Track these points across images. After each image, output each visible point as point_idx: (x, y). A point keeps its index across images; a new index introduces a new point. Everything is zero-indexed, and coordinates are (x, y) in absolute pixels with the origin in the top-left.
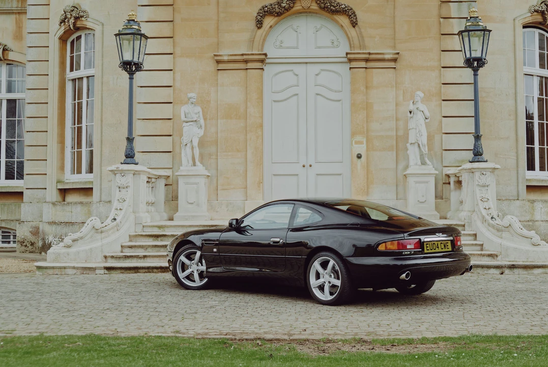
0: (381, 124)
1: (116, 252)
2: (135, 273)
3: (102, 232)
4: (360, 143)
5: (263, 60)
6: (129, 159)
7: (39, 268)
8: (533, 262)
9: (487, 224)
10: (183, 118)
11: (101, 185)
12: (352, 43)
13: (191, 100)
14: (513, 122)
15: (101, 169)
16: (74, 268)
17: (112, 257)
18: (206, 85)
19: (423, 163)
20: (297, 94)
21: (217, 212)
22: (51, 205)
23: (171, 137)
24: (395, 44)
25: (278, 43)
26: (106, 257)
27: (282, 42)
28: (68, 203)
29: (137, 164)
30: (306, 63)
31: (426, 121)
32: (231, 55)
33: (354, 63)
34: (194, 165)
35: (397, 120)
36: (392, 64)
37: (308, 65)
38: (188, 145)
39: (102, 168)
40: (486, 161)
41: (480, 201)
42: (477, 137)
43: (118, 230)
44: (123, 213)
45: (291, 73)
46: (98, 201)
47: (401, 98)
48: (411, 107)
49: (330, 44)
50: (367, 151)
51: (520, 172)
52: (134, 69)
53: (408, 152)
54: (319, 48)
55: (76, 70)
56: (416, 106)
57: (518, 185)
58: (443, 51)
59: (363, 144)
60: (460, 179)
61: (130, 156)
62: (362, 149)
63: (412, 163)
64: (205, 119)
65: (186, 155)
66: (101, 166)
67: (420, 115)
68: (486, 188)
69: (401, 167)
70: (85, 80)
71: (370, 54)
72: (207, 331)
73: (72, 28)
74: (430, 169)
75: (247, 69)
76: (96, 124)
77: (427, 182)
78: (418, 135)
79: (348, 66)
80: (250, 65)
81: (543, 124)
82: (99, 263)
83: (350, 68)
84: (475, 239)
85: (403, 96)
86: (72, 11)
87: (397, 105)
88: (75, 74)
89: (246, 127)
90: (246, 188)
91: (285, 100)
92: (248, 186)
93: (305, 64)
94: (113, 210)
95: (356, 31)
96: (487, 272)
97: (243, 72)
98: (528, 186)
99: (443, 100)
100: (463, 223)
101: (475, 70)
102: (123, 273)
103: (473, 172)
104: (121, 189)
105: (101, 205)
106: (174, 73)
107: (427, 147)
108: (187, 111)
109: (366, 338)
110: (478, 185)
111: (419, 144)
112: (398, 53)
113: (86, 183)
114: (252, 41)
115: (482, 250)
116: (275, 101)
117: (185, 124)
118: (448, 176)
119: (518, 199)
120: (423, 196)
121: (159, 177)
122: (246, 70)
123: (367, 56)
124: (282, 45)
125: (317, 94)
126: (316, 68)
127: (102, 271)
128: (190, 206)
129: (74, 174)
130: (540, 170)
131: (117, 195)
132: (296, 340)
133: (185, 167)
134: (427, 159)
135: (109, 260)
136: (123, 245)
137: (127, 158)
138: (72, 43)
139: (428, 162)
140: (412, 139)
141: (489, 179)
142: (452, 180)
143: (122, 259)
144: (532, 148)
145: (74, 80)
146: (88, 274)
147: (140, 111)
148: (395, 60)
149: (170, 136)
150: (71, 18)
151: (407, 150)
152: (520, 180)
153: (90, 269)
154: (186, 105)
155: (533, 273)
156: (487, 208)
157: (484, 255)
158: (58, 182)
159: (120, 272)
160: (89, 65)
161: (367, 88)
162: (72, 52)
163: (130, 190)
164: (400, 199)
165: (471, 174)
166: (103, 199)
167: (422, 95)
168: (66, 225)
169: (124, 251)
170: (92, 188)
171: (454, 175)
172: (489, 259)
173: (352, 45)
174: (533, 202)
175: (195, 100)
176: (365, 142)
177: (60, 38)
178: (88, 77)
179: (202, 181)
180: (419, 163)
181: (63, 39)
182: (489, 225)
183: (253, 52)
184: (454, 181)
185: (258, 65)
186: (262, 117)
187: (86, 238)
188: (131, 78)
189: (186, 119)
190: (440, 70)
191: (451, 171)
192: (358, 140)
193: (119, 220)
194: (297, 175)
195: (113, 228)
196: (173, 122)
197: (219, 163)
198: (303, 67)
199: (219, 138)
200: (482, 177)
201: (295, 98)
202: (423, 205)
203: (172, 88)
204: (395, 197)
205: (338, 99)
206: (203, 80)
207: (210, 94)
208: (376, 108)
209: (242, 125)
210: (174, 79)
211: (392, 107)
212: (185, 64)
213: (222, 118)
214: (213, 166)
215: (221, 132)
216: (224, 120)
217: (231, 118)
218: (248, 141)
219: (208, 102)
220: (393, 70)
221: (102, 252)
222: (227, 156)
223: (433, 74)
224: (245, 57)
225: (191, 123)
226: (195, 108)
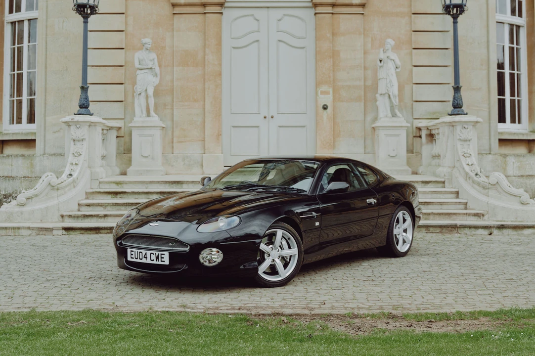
0: (348, 73)
1: (72, 211)
2: (97, 233)
3: (58, 189)
4: (327, 93)
5: (222, 3)
6: (84, 110)
8: (521, 222)
9: (471, 181)
10: (137, 65)
11: (45, 136)
13: (146, 46)
14: (485, 72)
15: (45, 119)
16: (29, 228)
17: (70, 216)
18: (161, 29)
19: (394, 115)
20: (257, 41)
21: (172, 166)
23: (123, 86)
26: (62, 216)
28: (8, 156)
29: (91, 115)
30: (268, 7)
31: (398, 70)
33: (321, 8)
34: (148, 115)
35: (365, 68)
36: (360, 10)
37: (270, 9)
38: (143, 94)
39: (47, 118)
40: (467, 114)
41: (462, 158)
42: (457, 89)
43: (74, 187)
44: (79, 168)
45: (251, 18)
46: (42, 153)
47: (370, 45)
48: (382, 56)
50: (333, 102)
51: (492, 125)
52: (89, 12)
53: (377, 103)
55: (16, 12)
56: (386, 55)
57: (490, 138)
59: (329, 94)
60: (433, 132)
61: (84, 106)
62: (327, 100)
63: (381, 114)
64: (160, 66)
65: (139, 104)
66: (45, 116)
67: (391, 65)
68: (468, 143)
69: (369, 118)
70: (26, 24)
72: (216, 305)
74: (401, 121)
75: (205, 13)
76: (39, 71)
77: (398, 135)
78: (389, 85)
79: (313, 11)
80: (209, 9)
81: (514, 74)
82: (55, 222)
83: (316, 14)
84: (457, 197)
85: (372, 44)
87: (365, 53)
88: (15, 16)
89: (204, 75)
90: (204, 140)
91: (245, 46)
92: (206, 139)
93: (267, 9)
94: (68, 165)
96: (475, 233)
97: (201, 17)
98: (500, 140)
99: (414, 49)
100: (443, 180)
101: (455, 17)
102: (83, 234)
103: (453, 126)
104: (76, 142)
105: (45, 158)
106: (126, 17)
107: (397, 98)
108: (141, 58)
109: (394, 312)
110: (460, 140)
111: (389, 96)
113: (28, 134)
115: (466, 208)
116: (234, 48)
117: (138, 72)
118: (419, 129)
119: (490, 153)
120: (394, 150)
121: (111, 128)
122: (204, 15)
123: (334, 1)
125: (279, 41)
126: (279, 13)
127: (61, 232)
128: (144, 160)
129: (13, 123)
130: (511, 123)
131: (73, 148)
132: (318, 315)
133: (140, 118)
134: (397, 111)
135: (66, 219)
136: (81, 202)
137: (80, 108)
139: (398, 113)
140: (382, 89)
141: (471, 133)
142: (424, 133)
143: (80, 219)
144: (503, 99)
145: (13, 23)
146: (45, 235)
147: (93, 58)
148: (363, 6)
149: (122, 84)
151: (376, 101)
152: (492, 134)
153: (46, 229)
154: (140, 52)
155: (523, 234)
156: (470, 164)
157: (469, 215)
159: (79, 233)
160: (30, 7)
161: (333, 34)
163: (85, 143)
164: (368, 153)
165: (451, 128)
166: (48, 151)
167: (393, 43)
168: (6, 179)
169: (81, 209)
170: (34, 140)
171: (426, 128)
172: (475, 218)
174: (505, 156)
175: (150, 46)
176: (331, 92)
178: (29, 20)
179: (158, 133)
180: (390, 115)
182: (473, 182)
184: (426, 135)
185: (217, 9)
186: (220, 65)
187: (41, 196)
188: (86, 23)
189: (140, 67)
190: (411, 17)
191: (422, 124)
192: (323, 90)
193: (75, 175)
194: (258, 127)
195: (69, 185)
196: (125, 69)
197: (174, 114)
198: (265, 11)
199: (175, 87)
200: (464, 131)
201: (256, 44)
202: (392, 160)
203: (124, 33)
204: (362, 151)
205: (302, 46)
206: (157, 24)
207: (165, 40)
208: (343, 56)
209: (200, 73)
210: (126, 23)
211: (360, 55)
212: (138, 7)
213: (179, 66)
214: (169, 116)
215: (177, 80)
216: (181, 68)
217: (188, 65)
218: (207, 90)
219: (163, 48)
220: (360, 15)
221: (58, 210)
222: (183, 106)
223: (403, 21)
224: (203, 1)
225: (147, 71)
226: (150, 54)
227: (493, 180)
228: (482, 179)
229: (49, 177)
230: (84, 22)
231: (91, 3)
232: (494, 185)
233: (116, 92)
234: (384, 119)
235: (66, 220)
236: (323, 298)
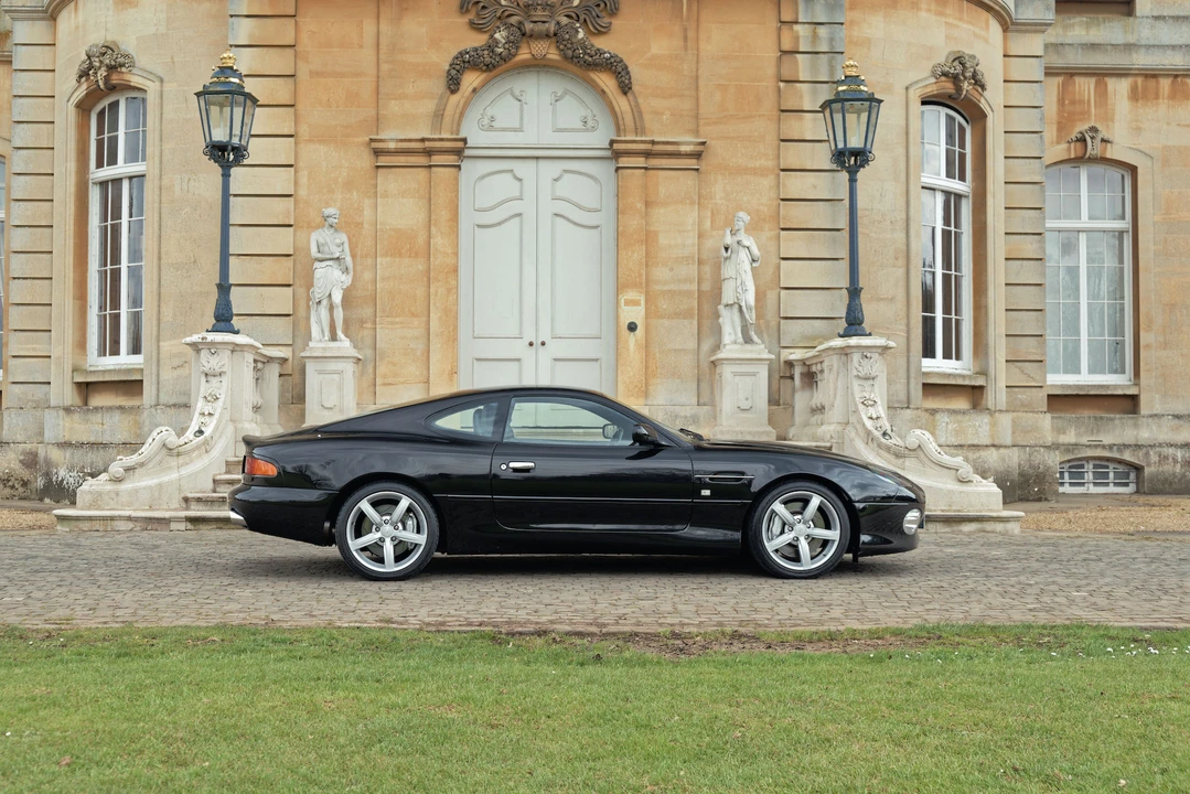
0: (671, 270)
1: (204, 492)
3: (178, 455)
4: (635, 303)
5: (459, 150)
6: (223, 324)
7: (62, 519)
8: (959, 511)
9: (875, 445)
11: (158, 375)
12: (621, 123)
13: (330, 220)
14: (901, 272)
15: (158, 346)
16: (129, 518)
17: (199, 500)
18: (355, 194)
19: (748, 340)
20: (520, 215)
22: (61, 413)
23: (291, 289)
24: (698, 126)
25: (486, 121)
26: (186, 500)
27: (492, 119)
28: (96, 408)
29: (237, 332)
30: (537, 158)
31: (755, 265)
32: (402, 141)
33: (626, 159)
34: (334, 338)
35: (700, 262)
36: (692, 163)
37: (541, 162)
38: (325, 302)
39: (161, 344)
40: (870, 334)
41: (861, 407)
42: (854, 292)
43: (207, 452)
44: (215, 421)
45: (509, 176)
46: (153, 403)
47: (708, 224)
48: (729, 240)
49: (579, 125)
50: (646, 318)
51: (912, 359)
52: (232, 157)
53: (721, 320)
54: (561, 130)
55: (109, 164)
56: (736, 238)
57: (908, 383)
58: (783, 141)
59: (640, 305)
60: (814, 369)
61: (223, 319)
62: (636, 314)
63: (727, 338)
64: (353, 256)
65: (318, 321)
66: (158, 341)
67: (743, 256)
68: (871, 382)
69: (706, 346)
71: (653, 142)
72: (440, 619)
73: (102, 86)
74: (760, 350)
75: (430, 166)
76: (148, 266)
77: (754, 374)
78: (739, 290)
79: (611, 166)
80: (437, 159)
81: (950, 275)
82: (175, 510)
83: (618, 169)
85: (712, 222)
86: (104, 54)
87: (700, 236)
88: (107, 172)
89: (429, 271)
90: (428, 382)
91: (499, 224)
92: (431, 380)
93: (535, 161)
94: (196, 415)
95: (629, 100)
97: (422, 173)
98: (925, 385)
99: (783, 229)
101: (853, 173)
102: (220, 528)
103: (846, 354)
104: (210, 378)
105: (159, 411)
106: (296, 172)
107: (754, 311)
108: (321, 241)
109: (742, 630)
110: (858, 377)
111: (740, 307)
112: (704, 143)
113: (129, 371)
114: (439, 115)
116: (479, 226)
117: (317, 264)
118: (790, 364)
119: (908, 407)
120: (747, 399)
121: (270, 360)
122: (428, 169)
123: (649, 146)
124: (493, 124)
125: (556, 215)
126: (554, 169)
127: (182, 526)
128: (326, 413)
129: (105, 355)
130: (944, 358)
131: (204, 388)
132: (614, 634)
133: (318, 342)
134: (753, 333)
135: (193, 505)
136: (218, 477)
137: (217, 321)
138: (101, 114)
139: (755, 338)
140: (728, 296)
141: (877, 366)
142: (797, 372)
143: (216, 505)
144: (931, 317)
145: (103, 184)
146: (156, 530)
147: (240, 241)
148: (698, 155)
149: (289, 285)
150: (100, 68)
151: (719, 316)
152: (913, 375)
153: (159, 520)
154: (320, 230)
155: (961, 531)
156: (874, 416)
158: (75, 370)
159: (213, 527)
160: (133, 157)
161: (647, 204)
162: (100, 131)
163: (225, 379)
164: (706, 405)
165: (843, 358)
166: (162, 401)
167: (747, 218)
168: (93, 448)
169: (218, 489)
170: (141, 382)
171: (802, 363)
173: (622, 127)
174: (933, 412)
175: (336, 221)
176: (643, 302)
177: (79, 106)
178: (131, 178)
179: (349, 367)
180: (741, 340)
181: (83, 107)
182: (880, 446)
183: (444, 136)
184: (801, 374)
185: (450, 159)
186: (456, 254)
187: (150, 466)
188: (226, 176)
189: (319, 255)
190: (778, 175)
191: (796, 355)
192: (630, 298)
193: (208, 431)
194: (519, 360)
195: (198, 447)
196: (294, 261)
197: (378, 336)
198: (532, 164)
199: (378, 291)
200: (865, 362)
201: (517, 220)
202: (745, 415)
203: (292, 199)
204: (695, 400)
205: (594, 224)
206: (349, 185)
207: (362, 211)
208: (663, 240)
209: (421, 267)
210: (296, 183)
211: (692, 239)
212: (317, 155)
213: (385, 255)
214: (368, 341)
215: (383, 279)
216: (389, 259)
217: (401, 255)
218: (432, 297)
219: (359, 224)
220: (694, 172)
221: (180, 490)
222: (393, 323)
223: (765, 182)
224: (427, 144)
225: (331, 263)
226: (336, 235)
227: (912, 441)
228: (895, 441)
229: (163, 434)
230: (223, 175)
231: (235, 141)
232: (914, 450)
233: (280, 300)
235: (192, 507)
236: (622, 611)
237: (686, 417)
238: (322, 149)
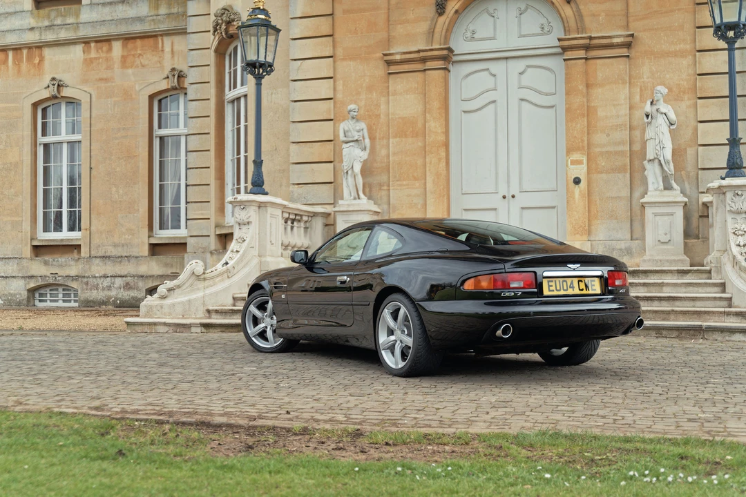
0: (608, 135)
1: (224, 306)
3: (204, 279)
4: (579, 162)
5: (447, 57)
6: (257, 188)
9: (738, 268)
10: (342, 137)
12: (566, 25)
13: (352, 113)
16: (165, 324)
17: (217, 311)
18: (374, 94)
19: (668, 187)
20: (494, 102)
23: (332, 164)
24: (628, 22)
25: (469, 34)
26: (209, 311)
27: (474, 32)
29: (265, 194)
30: (507, 58)
31: (672, 127)
32: (404, 53)
33: (570, 52)
34: (357, 197)
35: (631, 128)
36: (624, 52)
37: (510, 61)
38: (350, 172)
41: (732, 236)
42: (734, 143)
43: (228, 277)
44: (238, 256)
45: (486, 73)
47: (637, 98)
48: (648, 108)
49: (538, 31)
50: (588, 173)
52: (261, 72)
53: (646, 173)
54: (524, 36)
56: (655, 108)
58: (698, 27)
59: (582, 163)
61: (258, 184)
62: (581, 171)
63: (651, 187)
65: (348, 186)
67: (661, 120)
69: (637, 193)
70: (242, 100)
71: (591, 38)
73: (224, 36)
75: (425, 70)
77: (672, 214)
78: (658, 148)
79: (562, 60)
80: (430, 65)
82: (201, 318)
83: (565, 61)
84: (724, 291)
85: (641, 96)
86: (223, 14)
87: (631, 108)
88: (234, 93)
89: (425, 147)
91: (479, 109)
93: (505, 60)
95: (572, 8)
96: (730, 338)
97: (420, 76)
99: (700, 98)
100: (708, 268)
101: (731, 44)
103: (723, 193)
104: (242, 227)
106: (334, 82)
107: (672, 164)
108: (346, 128)
110: (730, 211)
111: (660, 161)
112: (632, 35)
114: (431, 32)
115: (730, 306)
116: (465, 112)
117: (344, 146)
118: (706, 205)
120: (666, 234)
121: (315, 214)
122: (423, 73)
123: (587, 41)
124: (474, 36)
125: (522, 100)
126: (520, 65)
127: (199, 330)
131: (237, 233)
133: (346, 201)
134: (673, 182)
135: (214, 315)
136: (236, 296)
137: (253, 186)
138: (230, 56)
139: (675, 185)
143: (229, 315)
145: (232, 101)
146: (182, 332)
147: (298, 132)
148: (628, 45)
149: (330, 162)
150: (222, 23)
151: (645, 170)
153: (184, 325)
154: (346, 121)
156: (742, 244)
157: (728, 314)
158: (217, 226)
159: (219, 330)
161: (588, 86)
162: (230, 67)
163: (251, 227)
164: (637, 240)
165: (722, 197)
167: (665, 91)
169: (236, 304)
173: (567, 29)
175: (356, 114)
176: (585, 161)
178: (244, 96)
180: (661, 187)
181: (220, 52)
182: (741, 269)
183: (433, 47)
185: (440, 64)
187: (184, 287)
188: (259, 83)
189: (345, 139)
190: (695, 55)
191: (708, 198)
192: (575, 159)
193: (231, 263)
194: (495, 209)
195: (221, 274)
196: (334, 144)
197: (391, 195)
198: (502, 64)
199: (391, 163)
200: (737, 199)
201: (492, 106)
202: (665, 247)
203: (332, 101)
204: (629, 236)
205: (551, 105)
206: (370, 89)
207: (380, 106)
208: (601, 113)
209: (420, 144)
210: (335, 89)
211: (624, 110)
212: (348, 68)
213: (395, 137)
214: (385, 199)
215: (394, 154)
216: (398, 139)
217: (406, 136)
218: (428, 165)
219: (378, 116)
220: (625, 59)
221: (204, 304)
222: (401, 185)
223: (684, 62)
224: (422, 54)
225: (351, 144)
226: (358, 124)
229: (193, 265)
230: (256, 84)
231: (262, 59)
233: (325, 172)
234: (655, 192)
235: (213, 317)
237: (621, 250)
238: (352, 63)
